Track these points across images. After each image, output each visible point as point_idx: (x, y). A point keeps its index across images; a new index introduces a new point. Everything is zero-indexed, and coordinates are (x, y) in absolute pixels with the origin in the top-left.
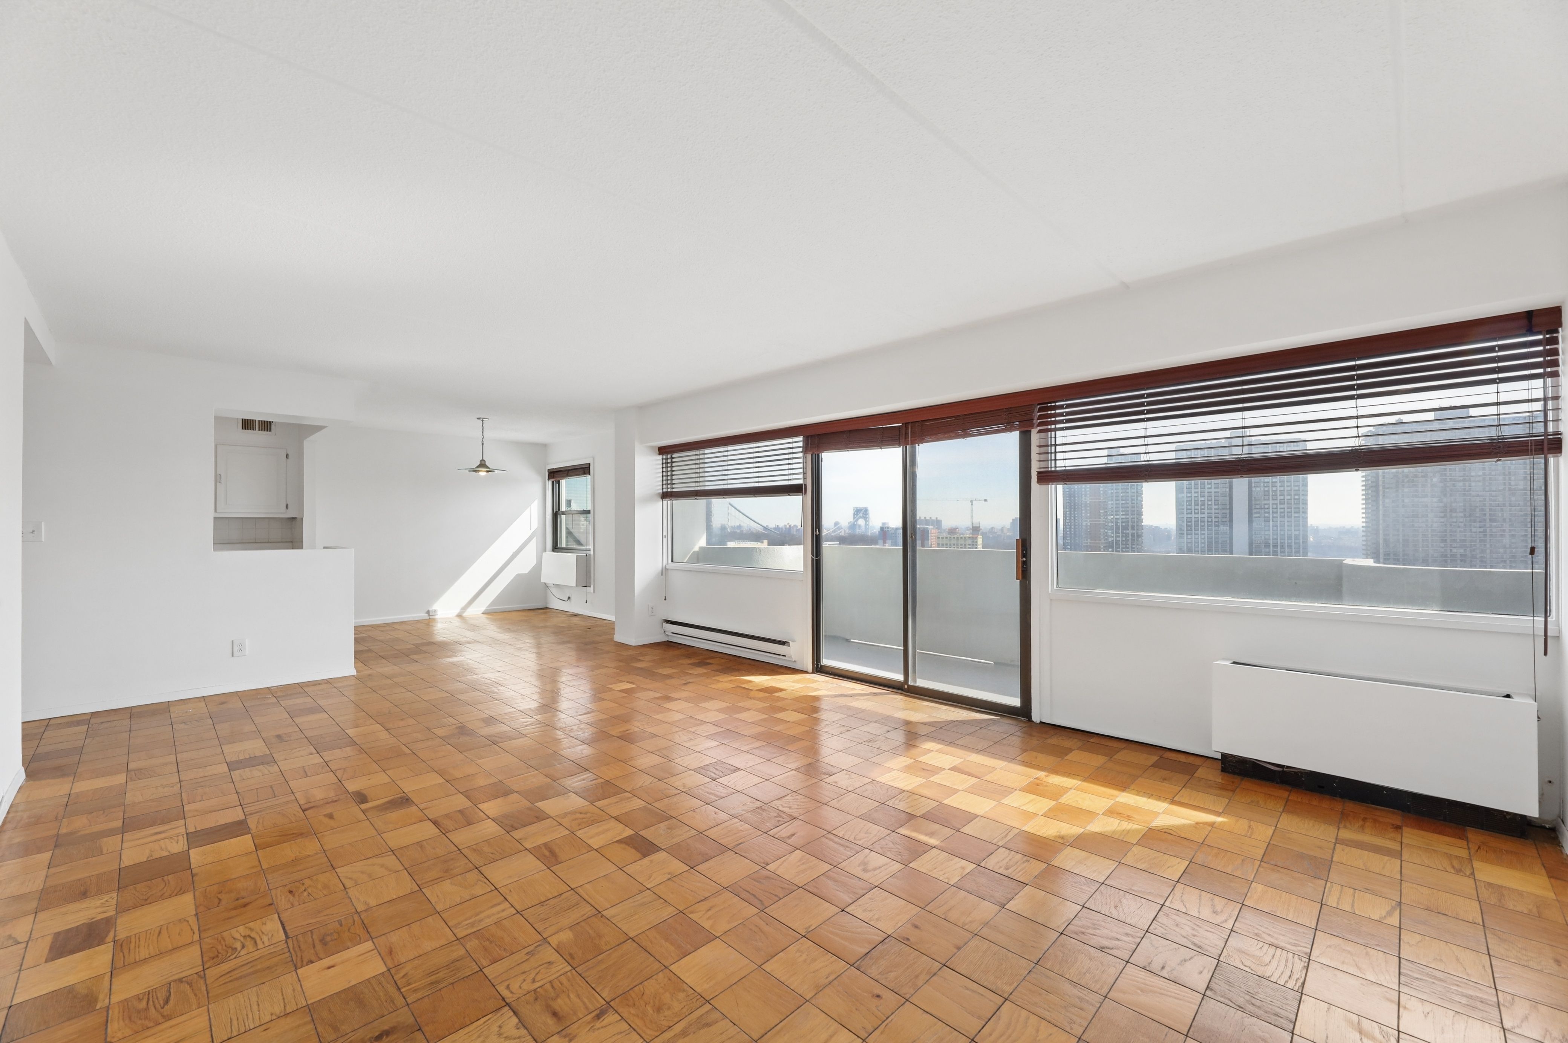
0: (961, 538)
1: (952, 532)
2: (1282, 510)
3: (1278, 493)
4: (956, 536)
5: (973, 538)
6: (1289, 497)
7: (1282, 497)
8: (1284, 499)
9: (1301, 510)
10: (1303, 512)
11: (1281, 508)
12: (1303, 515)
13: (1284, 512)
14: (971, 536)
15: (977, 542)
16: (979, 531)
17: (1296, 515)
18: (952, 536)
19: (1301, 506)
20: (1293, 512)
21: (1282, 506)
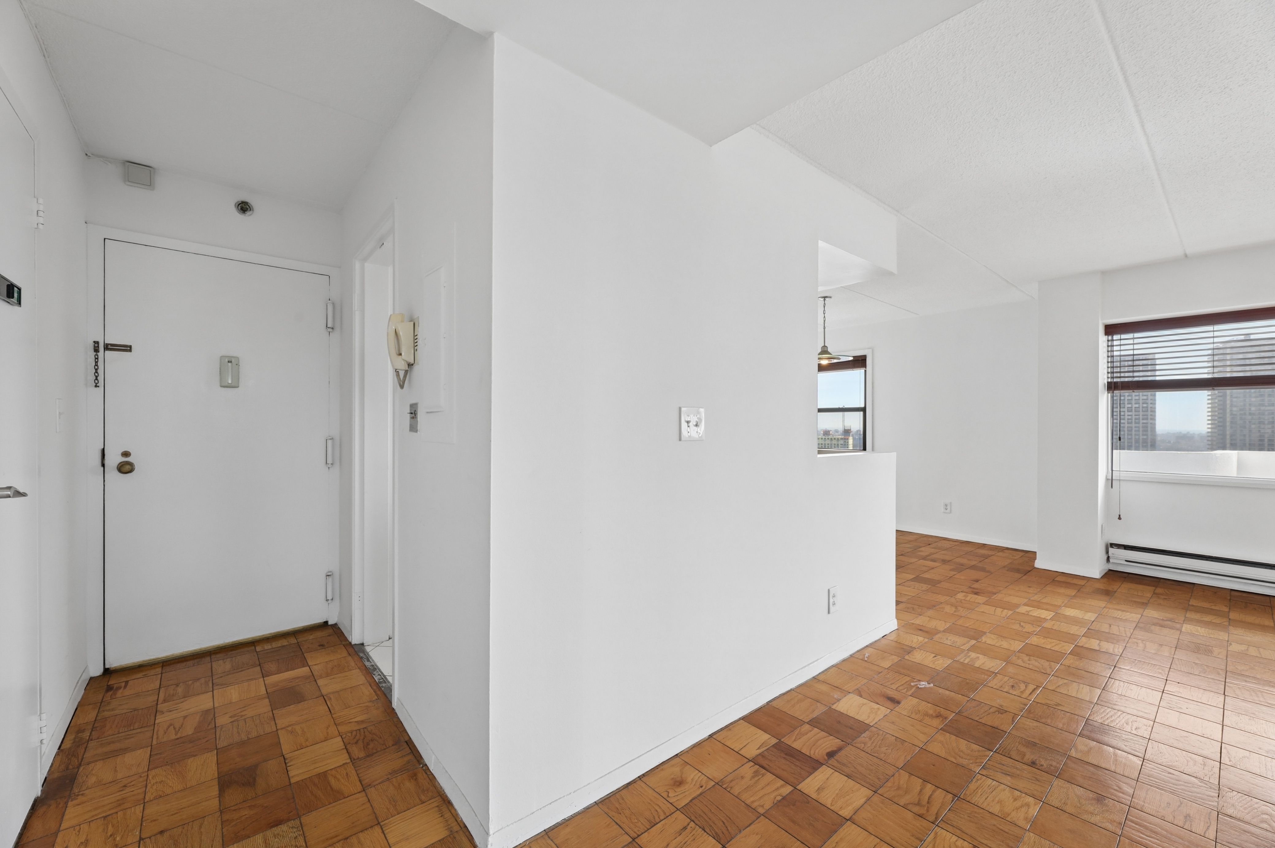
0: (835, 439)
1: (826, 434)
2: (1130, 417)
3: (1126, 402)
4: (830, 437)
5: (845, 439)
6: (1137, 406)
7: (1130, 406)
8: (1132, 407)
9: (1149, 417)
10: (1151, 419)
11: (1128, 415)
12: (1151, 421)
13: (1131, 419)
14: (843, 437)
15: (848, 442)
16: (850, 433)
17: (1145, 421)
18: (827, 437)
19: (1149, 413)
20: (1141, 419)
21: (1130, 413)
